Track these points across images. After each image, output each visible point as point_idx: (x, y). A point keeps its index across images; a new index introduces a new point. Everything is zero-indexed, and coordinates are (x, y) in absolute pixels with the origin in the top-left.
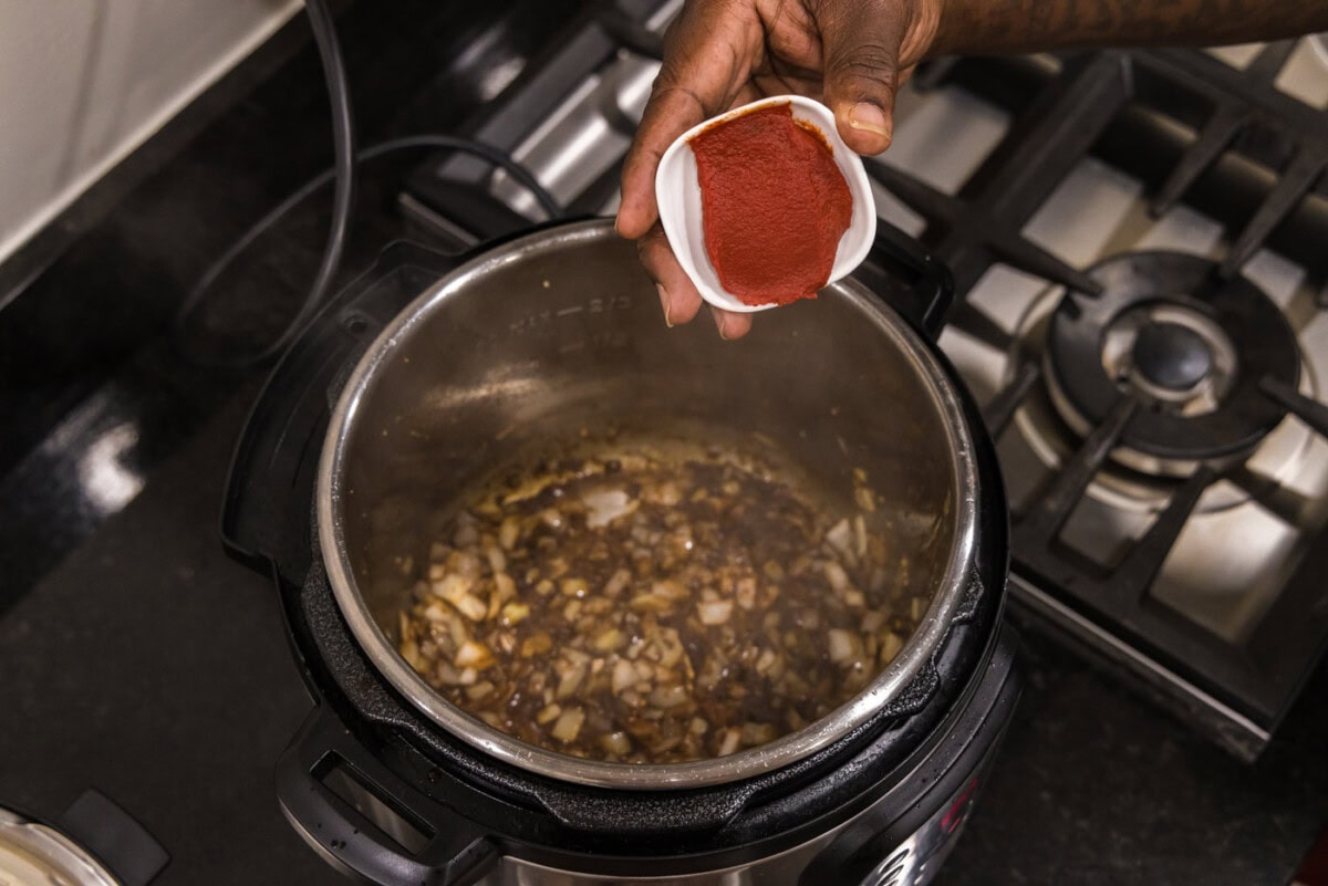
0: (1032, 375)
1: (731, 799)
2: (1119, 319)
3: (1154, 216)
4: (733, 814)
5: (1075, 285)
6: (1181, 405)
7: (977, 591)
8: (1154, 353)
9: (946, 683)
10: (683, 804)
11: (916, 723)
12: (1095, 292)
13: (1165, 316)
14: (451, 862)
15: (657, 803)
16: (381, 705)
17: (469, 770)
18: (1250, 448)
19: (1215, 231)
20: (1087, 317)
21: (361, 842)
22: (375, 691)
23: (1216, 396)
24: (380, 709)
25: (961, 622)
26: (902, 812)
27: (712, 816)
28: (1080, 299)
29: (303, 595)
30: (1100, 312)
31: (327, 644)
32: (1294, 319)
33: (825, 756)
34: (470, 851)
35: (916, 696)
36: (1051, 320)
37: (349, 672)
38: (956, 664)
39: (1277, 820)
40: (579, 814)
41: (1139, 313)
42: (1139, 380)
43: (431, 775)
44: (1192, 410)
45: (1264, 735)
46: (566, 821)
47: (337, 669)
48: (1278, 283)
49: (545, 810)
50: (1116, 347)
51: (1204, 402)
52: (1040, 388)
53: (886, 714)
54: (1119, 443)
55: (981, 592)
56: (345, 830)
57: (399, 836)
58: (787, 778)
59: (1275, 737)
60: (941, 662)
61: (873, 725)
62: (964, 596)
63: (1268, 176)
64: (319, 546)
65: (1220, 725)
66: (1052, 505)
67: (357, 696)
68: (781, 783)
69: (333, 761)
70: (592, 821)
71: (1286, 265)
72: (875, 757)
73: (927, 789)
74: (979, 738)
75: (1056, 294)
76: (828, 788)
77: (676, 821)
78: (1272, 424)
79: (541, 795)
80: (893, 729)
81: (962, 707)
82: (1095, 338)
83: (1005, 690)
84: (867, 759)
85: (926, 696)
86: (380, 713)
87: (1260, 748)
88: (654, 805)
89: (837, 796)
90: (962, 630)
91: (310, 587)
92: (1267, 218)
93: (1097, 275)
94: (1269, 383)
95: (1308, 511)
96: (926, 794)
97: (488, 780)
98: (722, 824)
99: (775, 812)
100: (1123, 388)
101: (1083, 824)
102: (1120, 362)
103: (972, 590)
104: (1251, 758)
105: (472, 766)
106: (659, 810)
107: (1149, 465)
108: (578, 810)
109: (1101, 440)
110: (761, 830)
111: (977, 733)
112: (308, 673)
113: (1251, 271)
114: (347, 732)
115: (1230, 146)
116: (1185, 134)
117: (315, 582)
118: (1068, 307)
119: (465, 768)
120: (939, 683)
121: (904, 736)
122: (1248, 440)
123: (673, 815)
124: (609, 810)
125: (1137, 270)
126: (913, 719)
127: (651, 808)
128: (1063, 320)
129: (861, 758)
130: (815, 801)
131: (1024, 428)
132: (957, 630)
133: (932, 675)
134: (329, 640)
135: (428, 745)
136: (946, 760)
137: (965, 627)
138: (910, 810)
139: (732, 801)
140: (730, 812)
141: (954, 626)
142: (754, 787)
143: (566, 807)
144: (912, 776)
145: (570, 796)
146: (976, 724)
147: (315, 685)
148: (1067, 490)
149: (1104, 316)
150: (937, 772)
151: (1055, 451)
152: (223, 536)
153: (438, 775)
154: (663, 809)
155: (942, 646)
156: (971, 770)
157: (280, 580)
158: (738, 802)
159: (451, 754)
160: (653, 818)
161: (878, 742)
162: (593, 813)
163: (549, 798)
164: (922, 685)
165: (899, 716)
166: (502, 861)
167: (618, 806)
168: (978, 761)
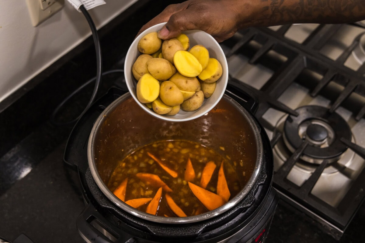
0: (279, 136)
2: (303, 123)
3: (313, 97)
5: (291, 114)
6: (319, 146)
7: (265, 177)
8: (312, 132)
9: (257, 200)
10: (186, 229)
11: (249, 211)
12: (296, 115)
13: (314, 123)
15: (179, 229)
17: (129, 220)
18: (337, 158)
19: (329, 102)
20: (294, 122)
21: (100, 239)
23: (329, 144)
24: (105, 204)
25: (261, 185)
26: (244, 235)
27: (194, 233)
28: (293, 117)
29: (86, 175)
30: (298, 120)
31: (92, 187)
32: (350, 124)
35: (249, 203)
36: (285, 123)
37: (97, 195)
38: (259, 197)
40: (158, 232)
41: (308, 122)
42: (308, 138)
43: (118, 223)
44: (323, 147)
45: (342, 232)
46: (155, 233)
47: (94, 194)
48: (346, 116)
49: (148, 231)
50: (302, 131)
51: (325, 145)
52: (281, 139)
53: (241, 207)
54: (303, 154)
55: (266, 177)
56: (95, 235)
57: (110, 238)
59: (345, 232)
60: (255, 196)
61: (237, 210)
62: (261, 178)
63: (342, 88)
66: (285, 169)
67: (99, 201)
68: (213, 225)
69: (92, 218)
70: (162, 234)
71: (347, 111)
72: (238, 220)
73: (252, 229)
75: (287, 115)
76: (225, 227)
77: (185, 234)
78: (344, 151)
79: (148, 227)
80: (243, 212)
81: (261, 207)
82: (296, 127)
83: (273, 203)
84: (235, 220)
85: (251, 203)
86: (105, 205)
87: (341, 236)
88: (179, 230)
89: (227, 229)
90: (260, 187)
91: (88, 173)
92: (342, 98)
93: (297, 111)
94: (342, 139)
95: (353, 174)
97: (134, 223)
98: (197, 235)
99: (211, 233)
100: (304, 141)
102: (303, 134)
103: (263, 176)
104: (339, 239)
106: (180, 231)
107: (311, 161)
108: (158, 231)
109: (298, 153)
110: (207, 238)
111: (265, 215)
112: (86, 195)
113: (337, 111)
114: (96, 210)
115: (332, 80)
116: (319, 77)
117: (89, 171)
118: (289, 119)
119: (128, 220)
120: (255, 199)
121: (245, 214)
122: (338, 154)
123: (184, 232)
124: (166, 231)
125: (307, 110)
126: (249, 209)
127: (177, 230)
128: (288, 122)
129: (233, 220)
130: (222, 231)
131: (277, 150)
132: (260, 186)
133: (253, 197)
134: (92, 186)
135: (118, 214)
136: (257, 221)
137: (262, 186)
138: (247, 234)
139: (199, 229)
140: (199, 232)
141: (259, 185)
142: (206, 226)
143: (155, 230)
144: (248, 225)
145: (156, 227)
146: (265, 212)
147: (87, 198)
148: (289, 165)
149: (299, 122)
150: (254, 224)
151: (286, 157)
152: (64, 160)
153: (120, 223)
154: (181, 230)
155: (256, 190)
156: (264, 225)
157: (79, 171)
158: (201, 229)
159: (124, 216)
160: (178, 233)
161: (238, 216)
162: (162, 231)
163: (150, 227)
164: (250, 200)
165: (244, 208)
167: (169, 230)
168: (266, 222)
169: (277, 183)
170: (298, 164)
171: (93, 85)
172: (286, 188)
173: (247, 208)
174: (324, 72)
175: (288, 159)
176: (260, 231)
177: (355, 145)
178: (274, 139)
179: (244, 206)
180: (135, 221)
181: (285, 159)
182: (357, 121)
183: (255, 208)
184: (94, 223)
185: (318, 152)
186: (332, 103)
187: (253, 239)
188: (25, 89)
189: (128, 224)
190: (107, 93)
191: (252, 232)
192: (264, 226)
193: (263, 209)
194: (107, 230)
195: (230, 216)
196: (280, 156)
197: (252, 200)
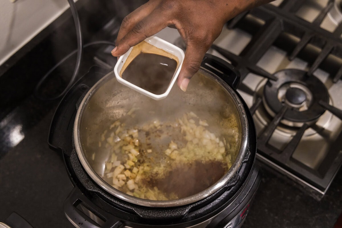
0: (260, 101)
1: (185, 209)
2: (282, 87)
3: (290, 60)
4: (186, 213)
5: (270, 78)
6: (299, 109)
8: (291, 95)
9: (241, 178)
11: (233, 189)
12: (276, 79)
13: (293, 86)
15: (166, 211)
16: (92, 187)
17: (115, 203)
18: (316, 119)
19: (306, 64)
20: (274, 86)
21: (87, 223)
22: (90, 183)
23: (307, 106)
24: (91, 188)
25: (245, 162)
26: (229, 213)
27: (180, 214)
28: (272, 82)
29: (70, 158)
31: (77, 171)
32: (327, 86)
33: (210, 198)
34: (116, 225)
35: (233, 181)
36: (264, 87)
37: (83, 178)
39: (327, 215)
40: (145, 214)
41: (287, 85)
42: (287, 102)
44: (301, 110)
45: (323, 193)
46: (141, 216)
47: (80, 177)
48: (323, 77)
49: (136, 214)
50: (281, 94)
51: (304, 107)
52: (262, 104)
53: (226, 186)
54: (283, 118)
55: (250, 154)
56: (82, 220)
57: (97, 222)
58: (200, 204)
59: (326, 194)
60: (240, 173)
61: (222, 189)
62: (245, 155)
63: (319, 50)
64: (74, 145)
65: (311, 191)
66: (266, 134)
67: (85, 184)
68: (199, 205)
69: (79, 202)
70: (148, 216)
71: (324, 73)
72: (223, 198)
73: (237, 206)
74: (250, 193)
75: (266, 80)
76: (211, 206)
77: (171, 215)
78: (322, 113)
79: (135, 209)
80: (227, 191)
81: (245, 184)
82: (276, 92)
83: (257, 180)
84: (221, 199)
85: (236, 181)
87: (322, 197)
88: (165, 211)
89: (213, 208)
90: (245, 164)
92: (319, 60)
93: (276, 75)
94: (321, 102)
95: (332, 135)
96: (236, 208)
97: (121, 206)
98: (183, 216)
99: (197, 213)
100: (283, 105)
101: (276, 217)
102: (282, 98)
103: (247, 154)
104: (319, 199)
105: (116, 202)
107: (291, 124)
109: (278, 117)
110: (193, 218)
111: (250, 192)
112: (72, 179)
113: (316, 74)
114: (83, 194)
115: (309, 42)
116: (297, 39)
117: (73, 155)
118: (269, 84)
120: (239, 178)
121: (230, 192)
122: (318, 116)
124: (153, 213)
125: (286, 74)
126: (233, 188)
127: (164, 212)
128: (267, 87)
129: (219, 198)
130: (207, 210)
131: (258, 115)
133: (238, 176)
135: (104, 197)
136: (242, 198)
138: (232, 212)
140: (185, 213)
141: (243, 163)
142: (191, 206)
143: (141, 212)
144: (233, 203)
145: (142, 210)
146: (249, 189)
147: (74, 182)
149: (278, 86)
150: (239, 202)
151: (266, 121)
152: (49, 143)
154: (167, 212)
155: (240, 168)
156: (248, 202)
157: (64, 154)
158: (187, 210)
159: (111, 199)
160: (164, 215)
161: (224, 194)
162: (149, 214)
163: (137, 210)
164: (235, 178)
165: (229, 187)
166: (125, 227)
167: (155, 212)
168: (250, 199)
169: (259, 149)
170: (279, 128)
174: (301, 35)
175: (269, 123)
177: (332, 107)
178: (254, 105)
179: (229, 185)
180: (121, 204)
182: (334, 83)
183: (240, 186)
184: (80, 206)
185: (297, 115)
186: (310, 65)
187: (238, 216)
188: (7, 65)
189: (114, 206)
190: (89, 72)
193: (247, 185)
194: (94, 212)
195: (215, 195)
196: (261, 121)
197: (237, 179)
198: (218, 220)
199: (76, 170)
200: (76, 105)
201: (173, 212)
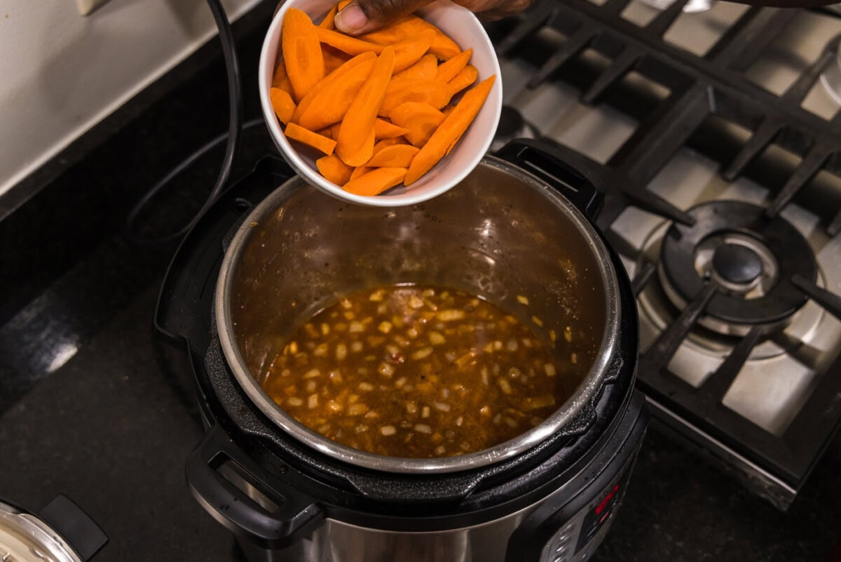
0: (651, 271)
2: (705, 242)
3: (730, 182)
4: (469, 492)
5: (678, 220)
6: (743, 294)
7: (619, 364)
8: (726, 263)
9: (600, 419)
10: (438, 484)
11: (582, 443)
12: (690, 223)
13: (732, 241)
14: (294, 518)
15: (422, 484)
16: (253, 424)
17: (306, 463)
18: (782, 322)
19: (764, 192)
20: (685, 239)
21: (239, 506)
22: (249, 416)
23: (764, 289)
24: (252, 426)
25: (610, 382)
26: (572, 498)
27: (456, 493)
28: (681, 228)
29: (206, 359)
30: (694, 235)
31: (220, 388)
32: (814, 245)
34: (305, 513)
35: (582, 424)
36: (664, 240)
37: (233, 405)
38: (605, 409)
40: (374, 489)
41: (718, 239)
42: (716, 277)
43: (282, 469)
44: (750, 296)
45: (794, 492)
46: (365, 494)
47: (226, 402)
48: (805, 225)
49: (352, 488)
50: (702, 259)
51: (757, 292)
52: (655, 278)
53: (563, 434)
54: (704, 314)
55: (622, 364)
56: (228, 498)
57: (262, 504)
60: (597, 407)
61: (556, 440)
62: (611, 367)
63: (795, 160)
64: (217, 331)
66: (662, 348)
67: (237, 418)
68: (499, 474)
69: (222, 459)
70: (382, 494)
71: (807, 214)
72: (556, 463)
73: (588, 484)
74: (620, 455)
75: (668, 224)
76: (527, 479)
77: (434, 495)
78: (800, 305)
79: (351, 478)
80: (568, 446)
81: (610, 434)
82: (690, 252)
83: (637, 425)
84: (551, 464)
85: (588, 424)
86: (253, 429)
87: (791, 501)
89: (532, 484)
90: (608, 388)
91: (211, 354)
92: (795, 183)
93: (692, 214)
94: (796, 279)
95: (820, 359)
96: (587, 487)
97: (318, 469)
98: (462, 498)
99: (494, 493)
100: (706, 283)
101: (680, 544)
102: (705, 268)
103: (616, 363)
104: (785, 508)
105: (308, 461)
106: (424, 489)
107: (724, 329)
108: (373, 487)
109: (692, 310)
110: (485, 504)
111: (619, 452)
112: (207, 405)
113: (785, 214)
114: (231, 441)
115: (773, 140)
116: (744, 134)
117: (213, 351)
118: (673, 233)
119: (304, 462)
120: (596, 416)
121: (574, 451)
122: (785, 314)
123: (432, 491)
124: (392, 488)
125: (716, 211)
126: (581, 439)
127: (419, 487)
128: (670, 239)
129: (546, 463)
130: (519, 488)
131: (645, 305)
132: (607, 386)
133: (591, 412)
134: (222, 386)
135: (281, 449)
136: (600, 467)
137: (612, 385)
138: (578, 495)
139: (468, 483)
140: (467, 490)
141: (606, 384)
142: (482, 476)
143: (365, 485)
144: (579, 476)
145: (369, 479)
146: (618, 446)
147: (211, 413)
148: (672, 338)
149: (696, 240)
150: (594, 473)
151: (664, 320)
152: (156, 325)
153: (287, 469)
154: (426, 487)
155: (598, 395)
156: (616, 474)
157: (192, 351)
158: (473, 484)
159: (295, 453)
160: (419, 493)
161: (558, 454)
162: (382, 489)
163: (355, 479)
164: (585, 417)
165: (571, 436)
166: (325, 521)
167: (398, 485)
168: (620, 468)
169: (645, 379)
170: (692, 336)
171: (221, 151)
172: (664, 391)
173: (576, 436)
174: (754, 123)
175: (669, 326)
176: (606, 489)
177: (824, 291)
178: (638, 277)
179: (571, 432)
180: (321, 464)
181: (662, 325)
182: (831, 237)
183: (596, 436)
184: (225, 469)
185: (739, 307)
186: (772, 196)
187: (591, 506)
188: (63, 161)
189: (303, 471)
190: (254, 170)
191: (588, 491)
192: (617, 476)
193: (614, 437)
194: (255, 485)
195: (539, 454)
196: (652, 318)
197: (590, 418)
198: (544, 514)
199: (217, 385)
200: (223, 241)
201: (440, 486)
